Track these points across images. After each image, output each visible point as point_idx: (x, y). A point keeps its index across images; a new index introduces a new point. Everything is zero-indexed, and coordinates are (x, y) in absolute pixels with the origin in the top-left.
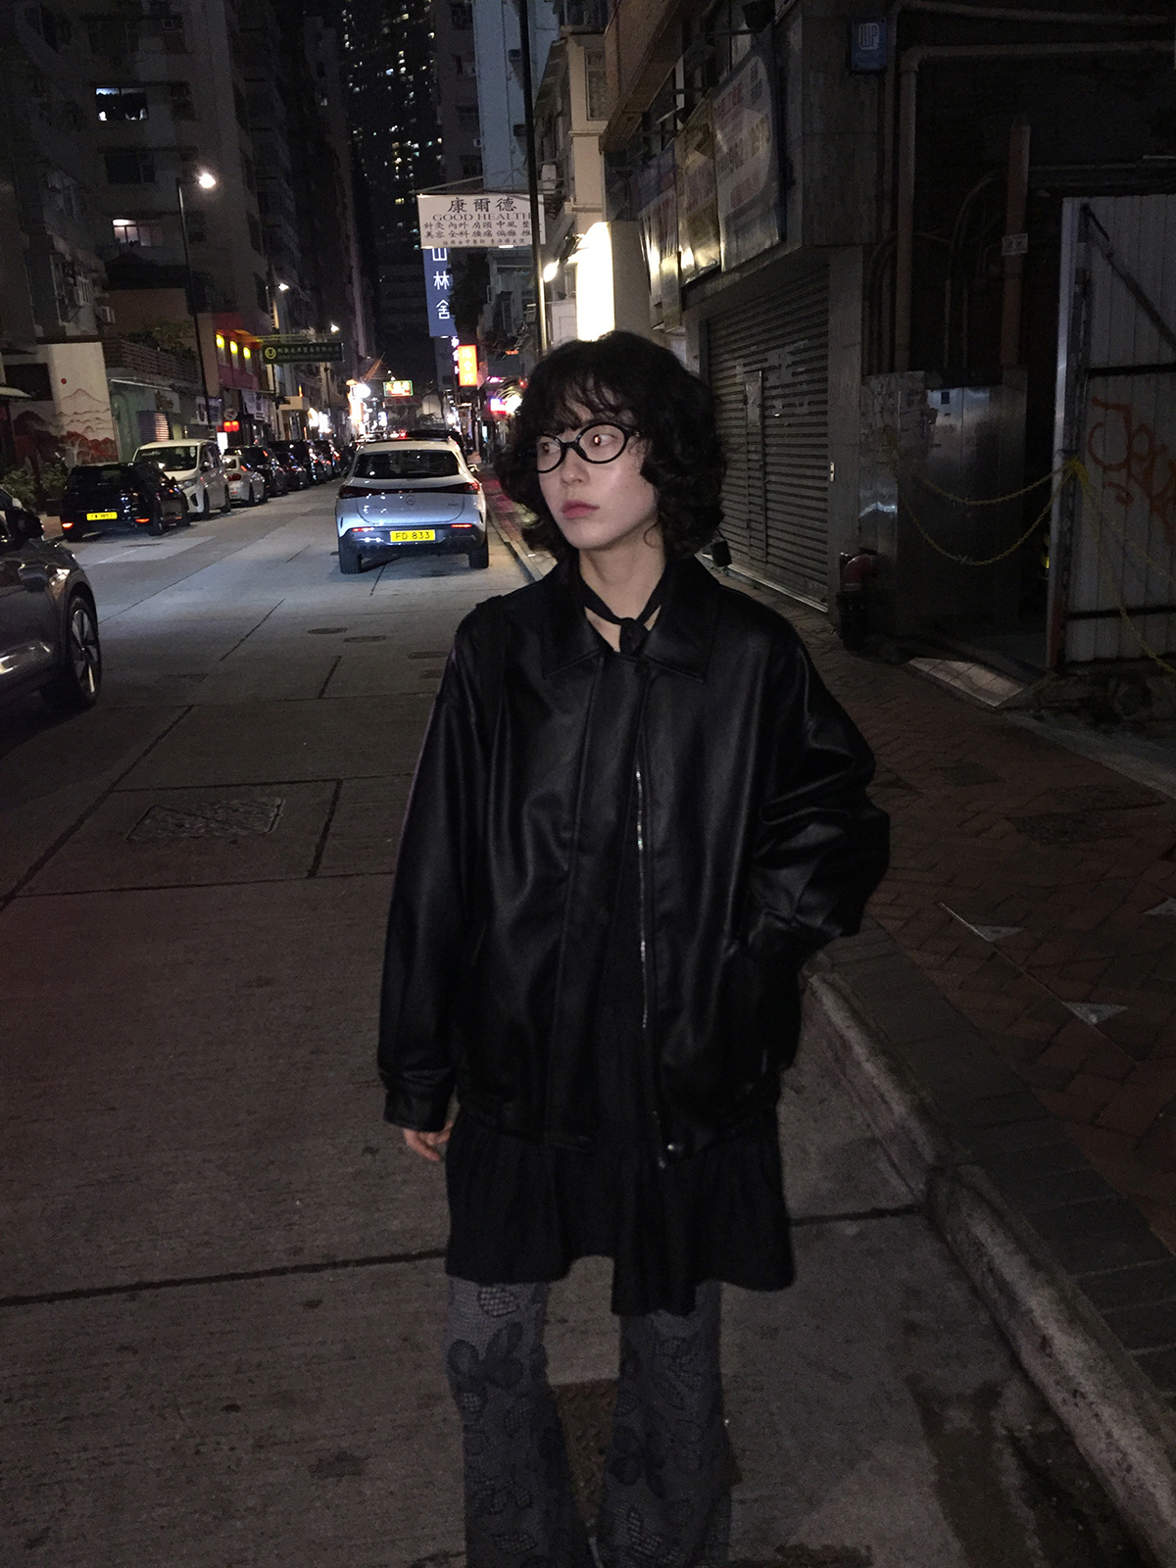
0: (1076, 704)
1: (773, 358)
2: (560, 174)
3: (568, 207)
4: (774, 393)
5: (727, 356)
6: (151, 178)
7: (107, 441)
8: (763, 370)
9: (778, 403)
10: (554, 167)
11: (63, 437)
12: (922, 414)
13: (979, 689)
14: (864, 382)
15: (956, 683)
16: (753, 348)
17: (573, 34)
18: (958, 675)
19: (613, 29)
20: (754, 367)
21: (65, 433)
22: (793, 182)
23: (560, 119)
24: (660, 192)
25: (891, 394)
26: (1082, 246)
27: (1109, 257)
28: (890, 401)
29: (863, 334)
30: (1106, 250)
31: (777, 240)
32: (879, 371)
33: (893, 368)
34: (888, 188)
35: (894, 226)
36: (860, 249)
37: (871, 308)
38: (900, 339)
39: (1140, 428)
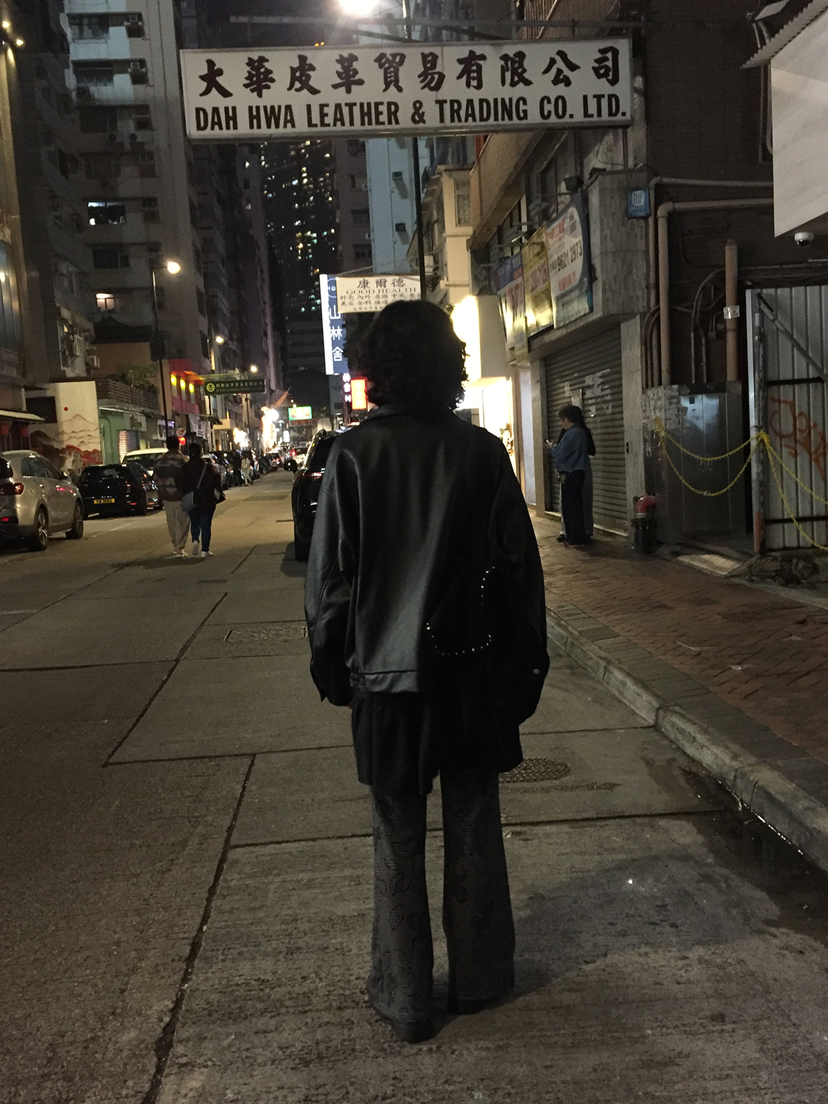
0: (773, 574)
1: (589, 380)
2: (436, 262)
3: (442, 284)
4: (590, 402)
5: (559, 380)
6: (126, 263)
7: (95, 451)
8: (583, 389)
9: (593, 409)
10: (432, 257)
11: (63, 449)
12: (678, 411)
13: (717, 568)
14: (644, 392)
15: (705, 566)
16: (576, 375)
17: (446, 170)
18: (705, 562)
19: (476, 173)
20: (576, 387)
21: (64, 446)
22: (596, 279)
23: (436, 225)
24: (512, 279)
25: (659, 399)
26: (757, 315)
27: (773, 321)
28: (659, 403)
29: (642, 364)
30: (771, 317)
31: (587, 310)
32: (652, 386)
33: (660, 384)
34: (652, 281)
35: (658, 302)
36: (638, 317)
37: (646, 349)
38: (664, 367)
39: (801, 414)
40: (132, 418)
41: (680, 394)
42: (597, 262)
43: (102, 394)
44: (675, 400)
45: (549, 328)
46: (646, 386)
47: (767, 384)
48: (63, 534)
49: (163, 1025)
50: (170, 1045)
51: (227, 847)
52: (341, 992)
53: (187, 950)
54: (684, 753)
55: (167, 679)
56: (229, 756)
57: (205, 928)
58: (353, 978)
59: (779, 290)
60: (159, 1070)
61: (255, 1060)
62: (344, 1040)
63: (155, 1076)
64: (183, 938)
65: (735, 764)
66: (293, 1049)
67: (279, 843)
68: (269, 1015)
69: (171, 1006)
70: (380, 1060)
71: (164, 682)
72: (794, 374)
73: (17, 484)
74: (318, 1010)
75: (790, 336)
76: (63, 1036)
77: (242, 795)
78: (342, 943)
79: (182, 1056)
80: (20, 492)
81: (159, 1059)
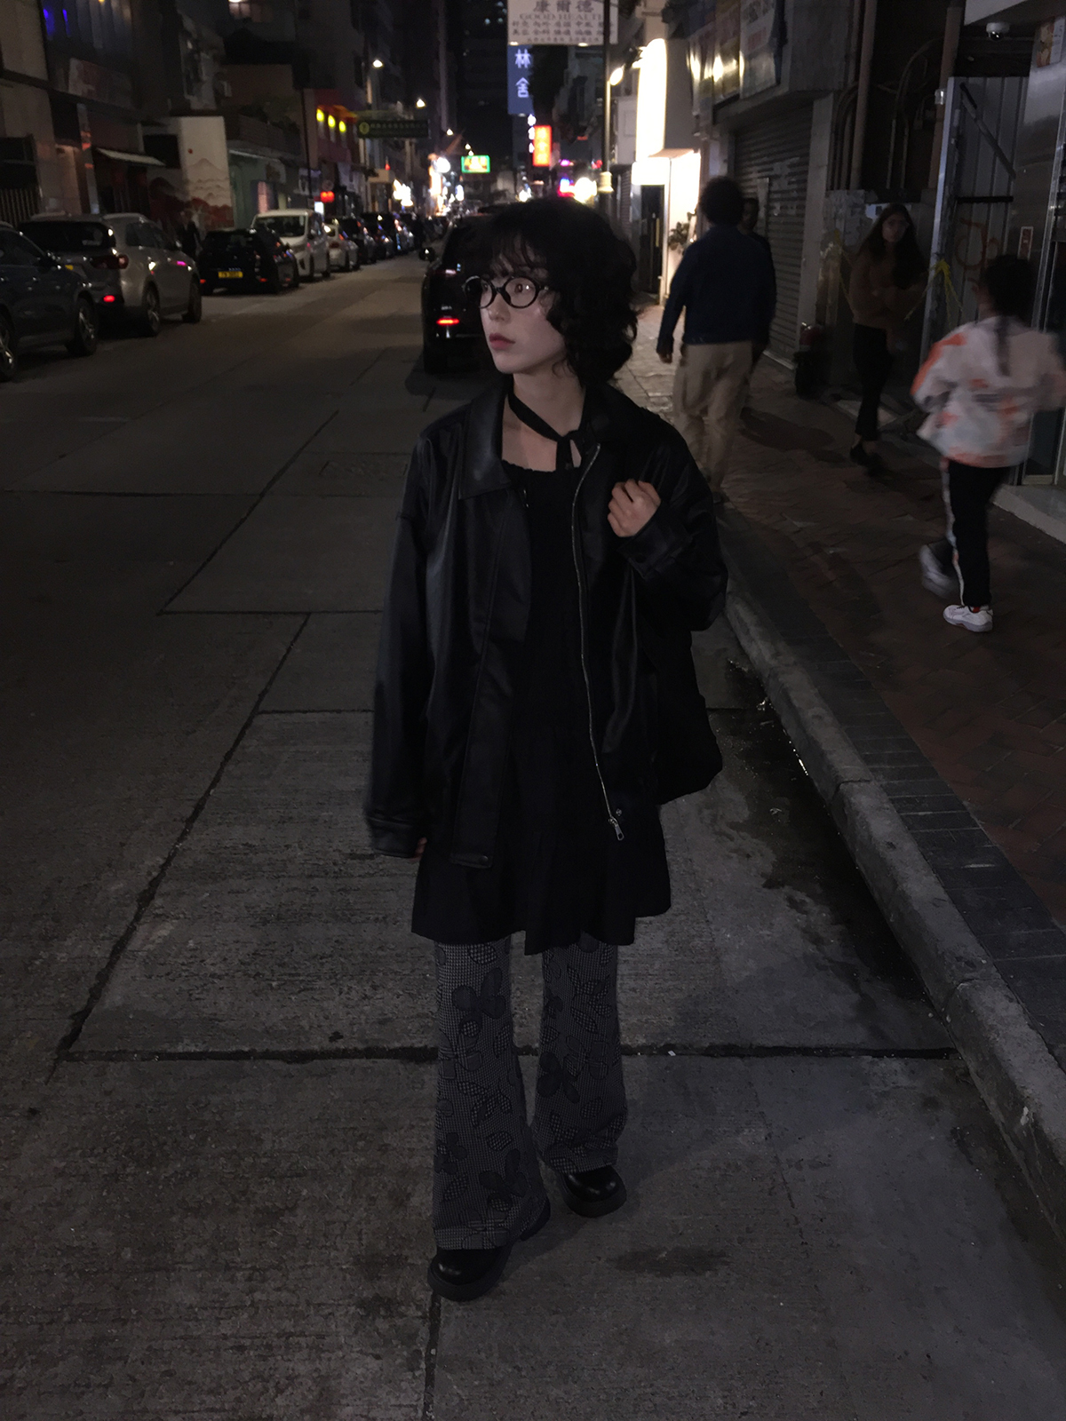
1: (777, 168)
3: (639, 10)
4: (776, 196)
5: (747, 163)
7: (225, 208)
8: (771, 178)
9: (778, 206)
11: (189, 202)
12: (861, 221)
14: (827, 196)
16: (765, 159)
20: (764, 174)
21: (190, 199)
22: (787, 40)
25: (841, 206)
26: (957, 112)
27: (976, 120)
28: (841, 211)
29: (829, 160)
30: (974, 116)
31: (774, 82)
32: (838, 188)
33: (848, 187)
34: (853, 50)
35: (857, 78)
36: (832, 95)
37: (836, 139)
38: (856, 164)
39: (993, 240)
40: (268, 168)
41: (865, 202)
42: (789, 18)
43: (232, 134)
44: (859, 210)
45: (735, 98)
46: (832, 186)
47: (958, 200)
48: (179, 317)
49: (150, 879)
50: (152, 897)
51: (256, 711)
52: (316, 862)
53: (190, 812)
54: (739, 643)
55: (246, 518)
56: (285, 613)
57: (212, 791)
58: (331, 849)
59: (988, 79)
60: (137, 918)
61: (222, 916)
62: (304, 905)
63: (132, 924)
64: (189, 800)
65: (773, 663)
66: (258, 909)
67: (305, 712)
68: (246, 878)
69: (162, 862)
70: (330, 925)
71: (242, 521)
72: (991, 189)
73: (121, 257)
74: (289, 877)
75: (994, 143)
76: (60, 882)
77: (285, 657)
78: (332, 816)
79: (159, 908)
80: (125, 266)
81: (140, 908)
